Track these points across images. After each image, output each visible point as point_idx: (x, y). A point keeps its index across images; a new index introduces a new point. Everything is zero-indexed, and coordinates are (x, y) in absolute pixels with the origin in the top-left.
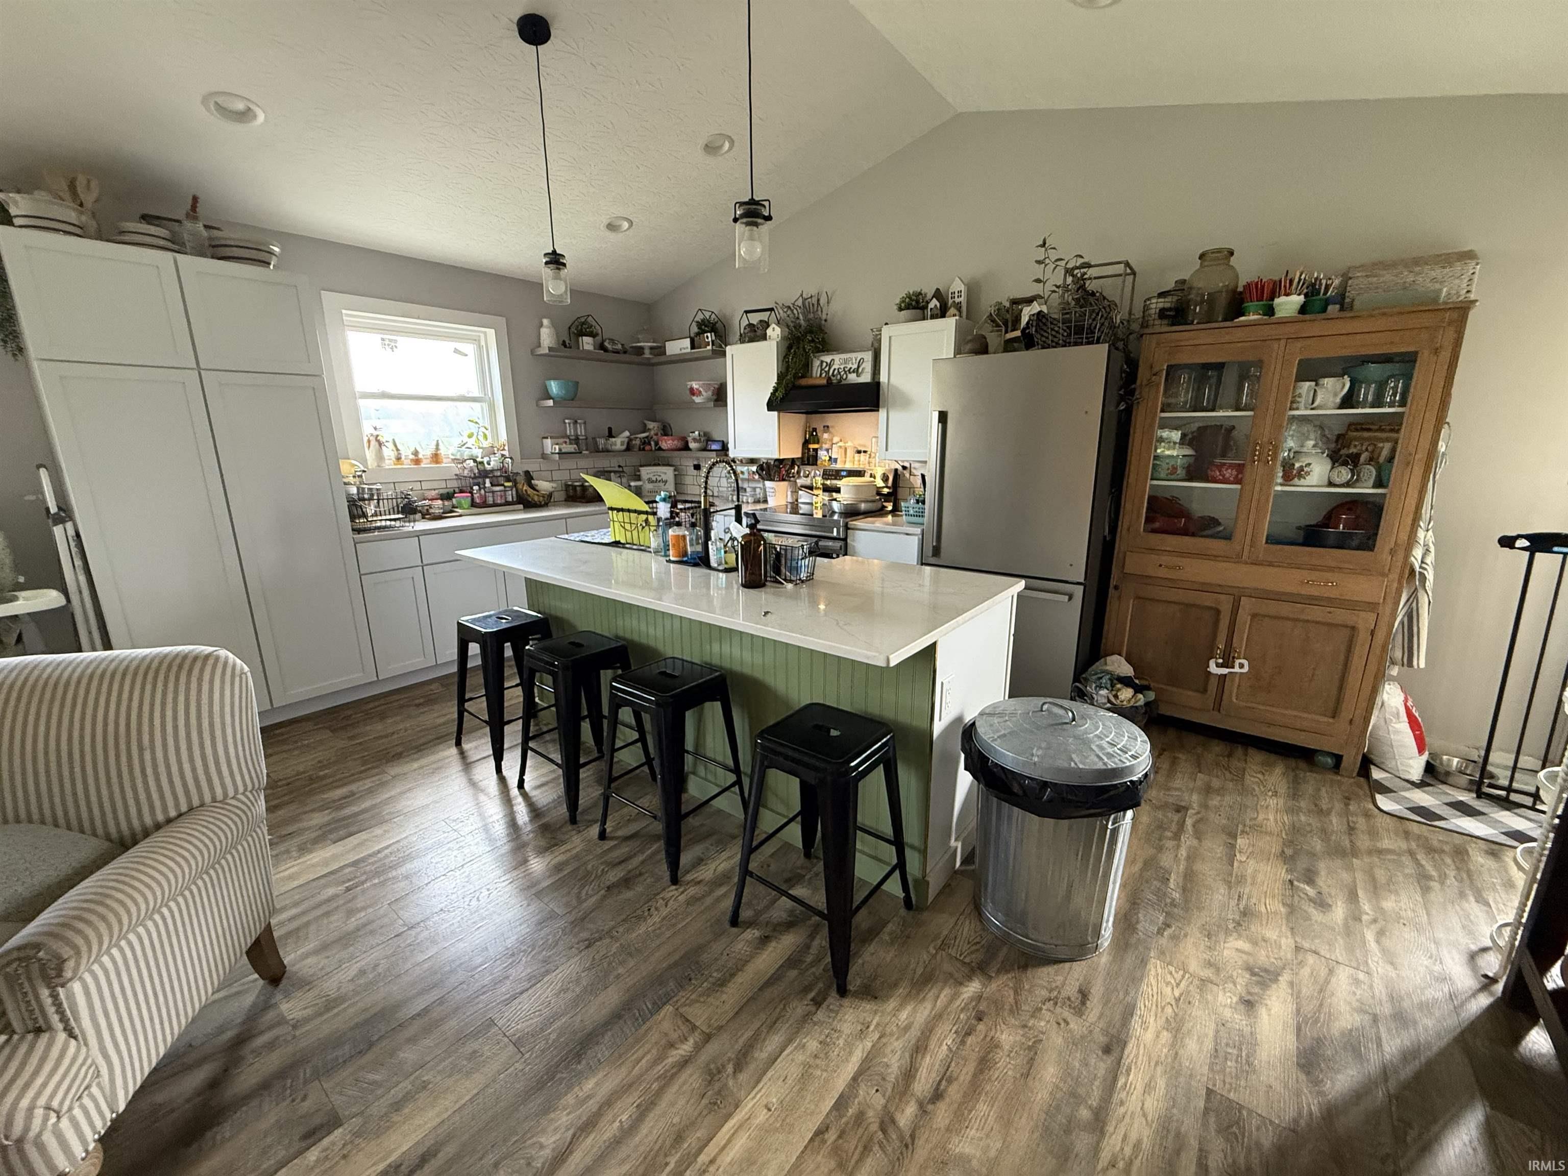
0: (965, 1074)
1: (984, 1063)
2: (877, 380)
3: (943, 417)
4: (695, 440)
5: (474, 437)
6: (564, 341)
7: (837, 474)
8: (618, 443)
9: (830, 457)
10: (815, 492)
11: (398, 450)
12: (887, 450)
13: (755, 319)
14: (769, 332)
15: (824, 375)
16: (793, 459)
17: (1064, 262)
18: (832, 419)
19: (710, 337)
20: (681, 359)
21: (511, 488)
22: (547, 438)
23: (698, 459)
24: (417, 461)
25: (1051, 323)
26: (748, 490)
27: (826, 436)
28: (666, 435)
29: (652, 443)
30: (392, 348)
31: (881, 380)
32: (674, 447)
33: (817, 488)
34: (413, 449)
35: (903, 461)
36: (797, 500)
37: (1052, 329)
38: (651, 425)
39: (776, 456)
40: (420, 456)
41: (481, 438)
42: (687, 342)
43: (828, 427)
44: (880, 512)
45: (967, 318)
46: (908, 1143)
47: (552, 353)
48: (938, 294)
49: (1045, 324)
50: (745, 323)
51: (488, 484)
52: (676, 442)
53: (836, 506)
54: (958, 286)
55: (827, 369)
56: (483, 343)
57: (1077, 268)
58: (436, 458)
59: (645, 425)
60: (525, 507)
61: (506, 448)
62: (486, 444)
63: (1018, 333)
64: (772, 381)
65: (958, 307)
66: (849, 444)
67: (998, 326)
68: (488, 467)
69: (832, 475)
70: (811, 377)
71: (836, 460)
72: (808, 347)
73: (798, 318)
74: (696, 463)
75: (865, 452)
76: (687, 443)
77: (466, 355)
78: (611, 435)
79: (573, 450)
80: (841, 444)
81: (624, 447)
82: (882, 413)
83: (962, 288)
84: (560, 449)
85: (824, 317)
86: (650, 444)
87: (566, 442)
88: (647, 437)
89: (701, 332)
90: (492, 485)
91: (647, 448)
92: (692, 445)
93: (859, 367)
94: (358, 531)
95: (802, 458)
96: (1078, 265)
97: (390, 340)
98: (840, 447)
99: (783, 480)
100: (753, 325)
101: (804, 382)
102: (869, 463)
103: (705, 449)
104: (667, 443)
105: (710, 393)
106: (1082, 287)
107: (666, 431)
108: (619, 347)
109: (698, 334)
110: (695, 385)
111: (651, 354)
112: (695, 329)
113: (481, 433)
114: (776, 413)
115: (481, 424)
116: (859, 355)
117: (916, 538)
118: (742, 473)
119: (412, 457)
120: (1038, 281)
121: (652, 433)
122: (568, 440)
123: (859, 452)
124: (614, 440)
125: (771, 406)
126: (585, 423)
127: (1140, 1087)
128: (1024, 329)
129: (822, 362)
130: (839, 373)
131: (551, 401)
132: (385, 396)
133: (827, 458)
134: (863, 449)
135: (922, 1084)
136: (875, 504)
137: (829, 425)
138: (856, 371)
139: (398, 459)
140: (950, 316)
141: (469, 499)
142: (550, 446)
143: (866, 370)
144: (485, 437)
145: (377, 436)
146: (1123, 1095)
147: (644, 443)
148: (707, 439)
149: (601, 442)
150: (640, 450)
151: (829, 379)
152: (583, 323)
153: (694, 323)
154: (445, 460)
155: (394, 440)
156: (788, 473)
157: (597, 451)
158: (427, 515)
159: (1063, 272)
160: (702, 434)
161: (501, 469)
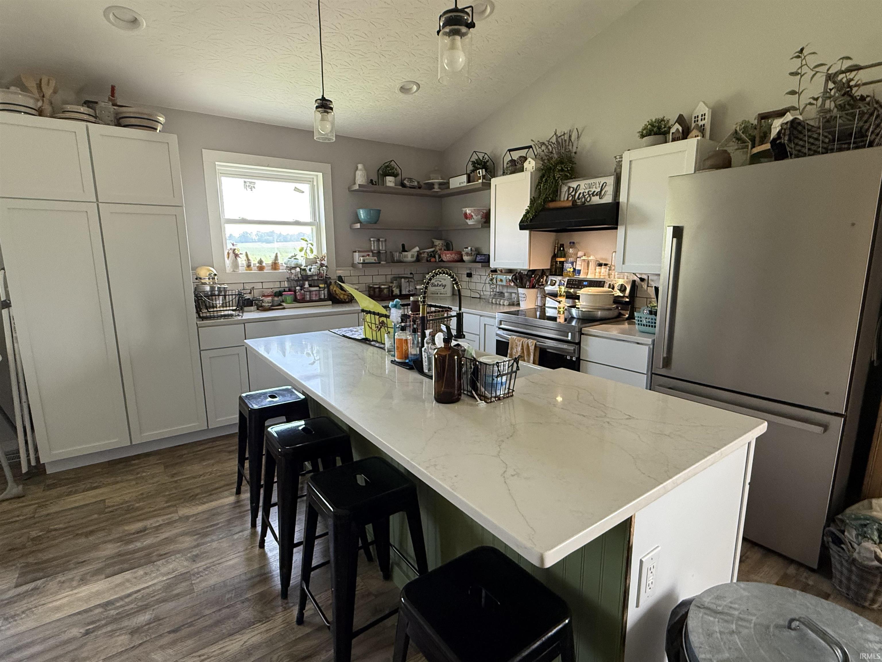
2: (617, 201)
3: (678, 232)
4: (467, 254)
5: (304, 251)
6: (372, 180)
7: (579, 284)
8: (410, 256)
9: (574, 269)
10: (559, 299)
11: (248, 260)
12: (623, 264)
13: (516, 155)
14: (526, 165)
15: (570, 198)
16: (543, 270)
17: (827, 67)
18: (576, 236)
19: (481, 172)
20: (461, 192)
21: (324, 288)
22: (356, 252)
23: (470, 269)
24: (261, 268)
25: (809, 130)
26: (506, 294)
27: (571, 251)
28: (448, 249)
29: (437, 256)
30: (251, 188)
31: (621, 200)
32: (451, 259)
33: (561, 296)
34: (258, 259)
35: (641, 274)
36: (545, 305)
37: (809, 137)
38: (437, 242)
39: (527, 267)
40: (264, 264)
41: (308, 251)
42: (464, 178)
43: (574, 243)
44: (617, 319)
45: (711, 138)
47: (361, 189)
48: (681, 120)
49: (801, 132)
50: (508, 158)
51: (307, 286)
52: (453, 255)
53: (574, 311)
54: (702, 109)
55: (573, 194)
56: (315, 183)
57: (842, 72)
58: (275, 265)
59: (433, 243)
60: (332, 303)
61: (326, 259)
62: (311, 256)
63: (767, 146)
64: (526, 204)
65: (702, 129)
66: (592, 258)
67: (744, 142)
68: (309, 273)
69: (575, 284)
70: (560, 200)
71: (579, 272)
72: (557, 175)
73: (552, 153)
74: (468, 272)
75: (606, 265)
76: (462, 256)
77: (303, 192)
78: (404, 250)
79: (373, 261)
80: (584, 258)
81: (414, 259)
82: (621, 230)
83: (706, 111)
84: (364, 260)
85: (574, 150)
86: (435, 257)
87: (369, 255)
88: (433, 252)
89: (475, 169)
90: (310, 286)
91: (433, 260)
92: (465, 258)
93: (601, 190)
94: (203, 318)
95: (550, 270)
96: (843, 69)
97: (250, 183)
98: (584, 260)
99: (533, 287)
100: (514, 160)
101: (552, 205)
102: (609, 275)
103: (475, 261)
104: (447, 256)
105: (479, 217)
106: (848, 94)
107: (448, 247)
108: (416, 184)
109: (473, 171)
110: (468, 212)
111: (439, 188)
112: (470, 167)
113: (309, 249)
114: (527, 232)
115: (309, 242)
116: (602, 180)
117: (647, 348)
118: (501, 280)
119: (257, 265)
120: (793, 93)
121: (438, 248)
122: (371, 254)
123: (600, 265)
124: (406, 253)
125: (523, 226)
126: (386, 241)
128: (774, 140)
129: (569, 188)
130: (584, 196)
131: (359, 224)
132: (244, 221)
133: (572, 270)
134: (604, 262)
136: (611, 312)
137: (575, 242)
138: (599, 194)
139: (249, 266)
140: (692, 137)
141: (292, 296)
142: (358, 258)
143: (608, 193)
144: (312, 251)
145: (234, 250)
147: (431, 256)
148: (478, 252)
149: (396, 255)
150: (427, 261)
151: (574, 201)
152: (388, 166)
153: (470, 163)
154: (281, 268)
155: (246, 253)
156: (538, 281)
157: (393, 262)
158: (261, 308)
159: (824, 78)
160: (473, 249)
161: (318, 275)
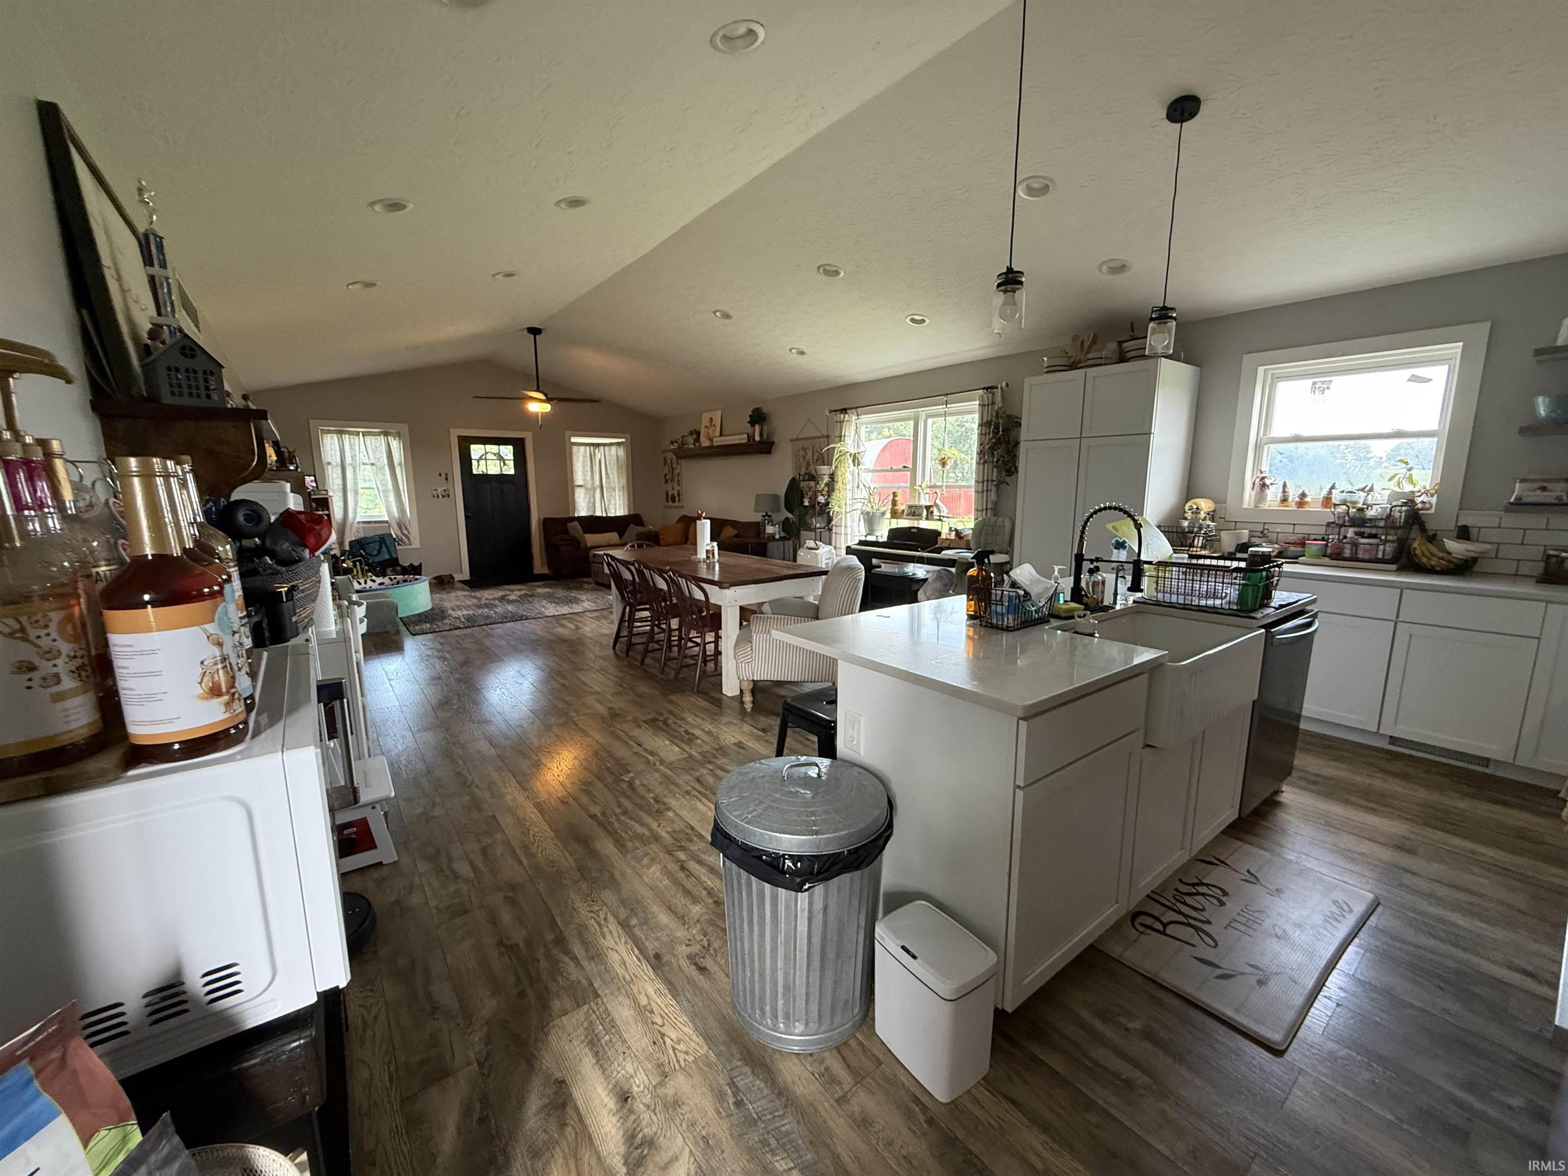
0: (688, 883)
1: (688, 893)
11: (1284, 491)
24: (1303, 504)
30: (1323, 390)
34: (1301, 492)
40: (1308, 499)
41: (1404, 480)
46: (669, 852)
51: (1351, 535)
58: (1326, 501)
68: (1368, 516)
77: (1431, 381)
90: (1360, 536)
97: (1323, 382)
119: (1298, 499)
127: (626, 958)
132: (1296, 439)
135: (693, 866)
139: (1284, 500)
141: (1323, 548)
144: (1411, 480)
145: (1263, 478)
146: (629, 947)
154: (1337, 504)
161: (1386, 519)
